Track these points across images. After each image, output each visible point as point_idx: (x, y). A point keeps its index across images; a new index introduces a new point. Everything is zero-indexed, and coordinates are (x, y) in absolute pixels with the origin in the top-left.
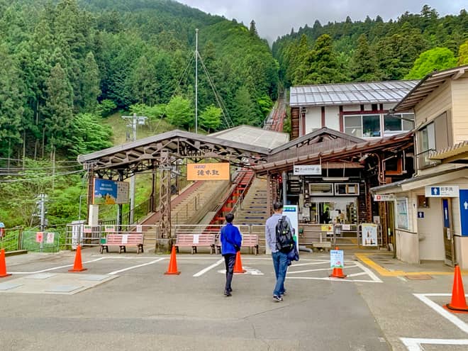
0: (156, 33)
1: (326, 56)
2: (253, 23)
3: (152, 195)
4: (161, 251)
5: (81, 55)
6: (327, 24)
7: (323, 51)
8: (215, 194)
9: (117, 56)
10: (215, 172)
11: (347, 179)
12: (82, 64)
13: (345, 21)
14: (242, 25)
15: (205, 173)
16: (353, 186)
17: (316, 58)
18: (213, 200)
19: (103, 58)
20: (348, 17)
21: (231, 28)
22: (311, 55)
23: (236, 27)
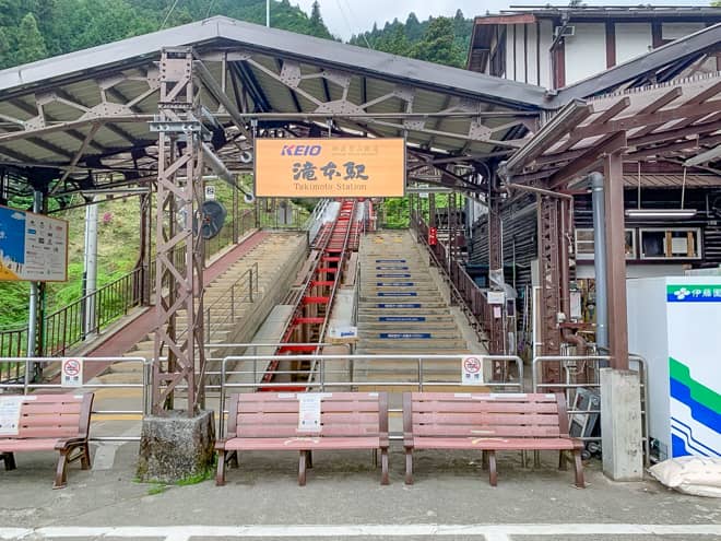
0: (155, 9)
1: (444, 51)
2: (316, 7)
3: (140, 264)
4: (163, 471)
5: (11, 20)
6: (427, 19)
7: (439, 43)
8: (285, 267)
9: (82, 32)
10: (355, 170)
11: (690, 213)
12: (12, 36)
13: (455, 15)
14: (297, 9)
15: (318, 173)
16: (684, 235)
17: (428, 53)
18: (282, 280)
19: (56, 31)
20: (459, 10)
21: (281, 12)
22: (420, 48)
23: (288, 12)
